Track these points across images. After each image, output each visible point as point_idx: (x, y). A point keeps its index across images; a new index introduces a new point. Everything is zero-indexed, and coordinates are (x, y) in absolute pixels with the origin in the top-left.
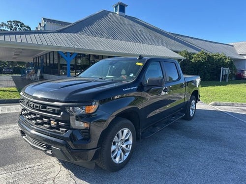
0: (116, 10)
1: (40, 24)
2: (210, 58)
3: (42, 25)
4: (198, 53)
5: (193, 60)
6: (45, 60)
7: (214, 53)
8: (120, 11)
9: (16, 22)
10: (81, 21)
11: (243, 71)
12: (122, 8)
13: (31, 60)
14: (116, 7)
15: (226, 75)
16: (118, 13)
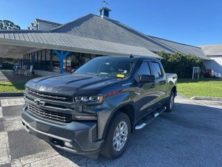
0: (101, 14)
1: (33, 24)
2: (183, 59)
3: (35, 25)
4: (173, 54)
5: (169, 60)
6: (36, 57)
7: (187, 54)
8: (104, 15)
9: (7, 22)
10: (71, 23)
11: (210, 70)
12: (106, 12)
13: (21, 57)
14: (101, 11)
15: (197, 74)
16: (102, 16)
